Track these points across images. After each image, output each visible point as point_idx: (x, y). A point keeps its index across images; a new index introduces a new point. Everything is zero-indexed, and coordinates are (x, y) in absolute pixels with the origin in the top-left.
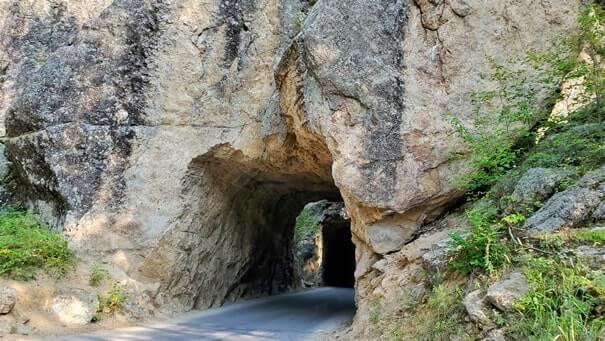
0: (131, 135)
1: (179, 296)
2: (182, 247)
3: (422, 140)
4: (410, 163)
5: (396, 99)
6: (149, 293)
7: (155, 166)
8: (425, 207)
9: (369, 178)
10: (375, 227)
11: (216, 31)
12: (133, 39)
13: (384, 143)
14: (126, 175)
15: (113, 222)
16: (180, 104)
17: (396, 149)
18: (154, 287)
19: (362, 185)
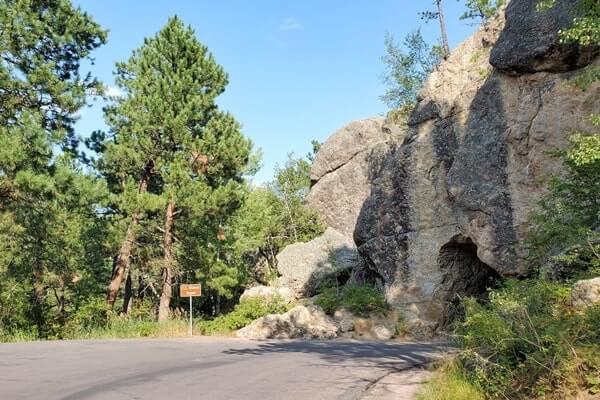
0: (406, 239)
5: (506, 205)
11: (438, 166)
12: (396, 185)
14: (408, 261)
15: (406, 288)
16: (427, 215)
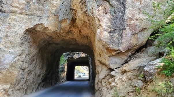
1: (19, 90)
2: (21, 68)
3: (132, 22)
4: (128, 32)
6: (4, 90)
7: (7, 32)
8: (131, 50)
9: (112, 37)
10: (112, 58)
13: (118, 22)
17: (123, 25)
18: (7, 87)
19: (110, 40)
